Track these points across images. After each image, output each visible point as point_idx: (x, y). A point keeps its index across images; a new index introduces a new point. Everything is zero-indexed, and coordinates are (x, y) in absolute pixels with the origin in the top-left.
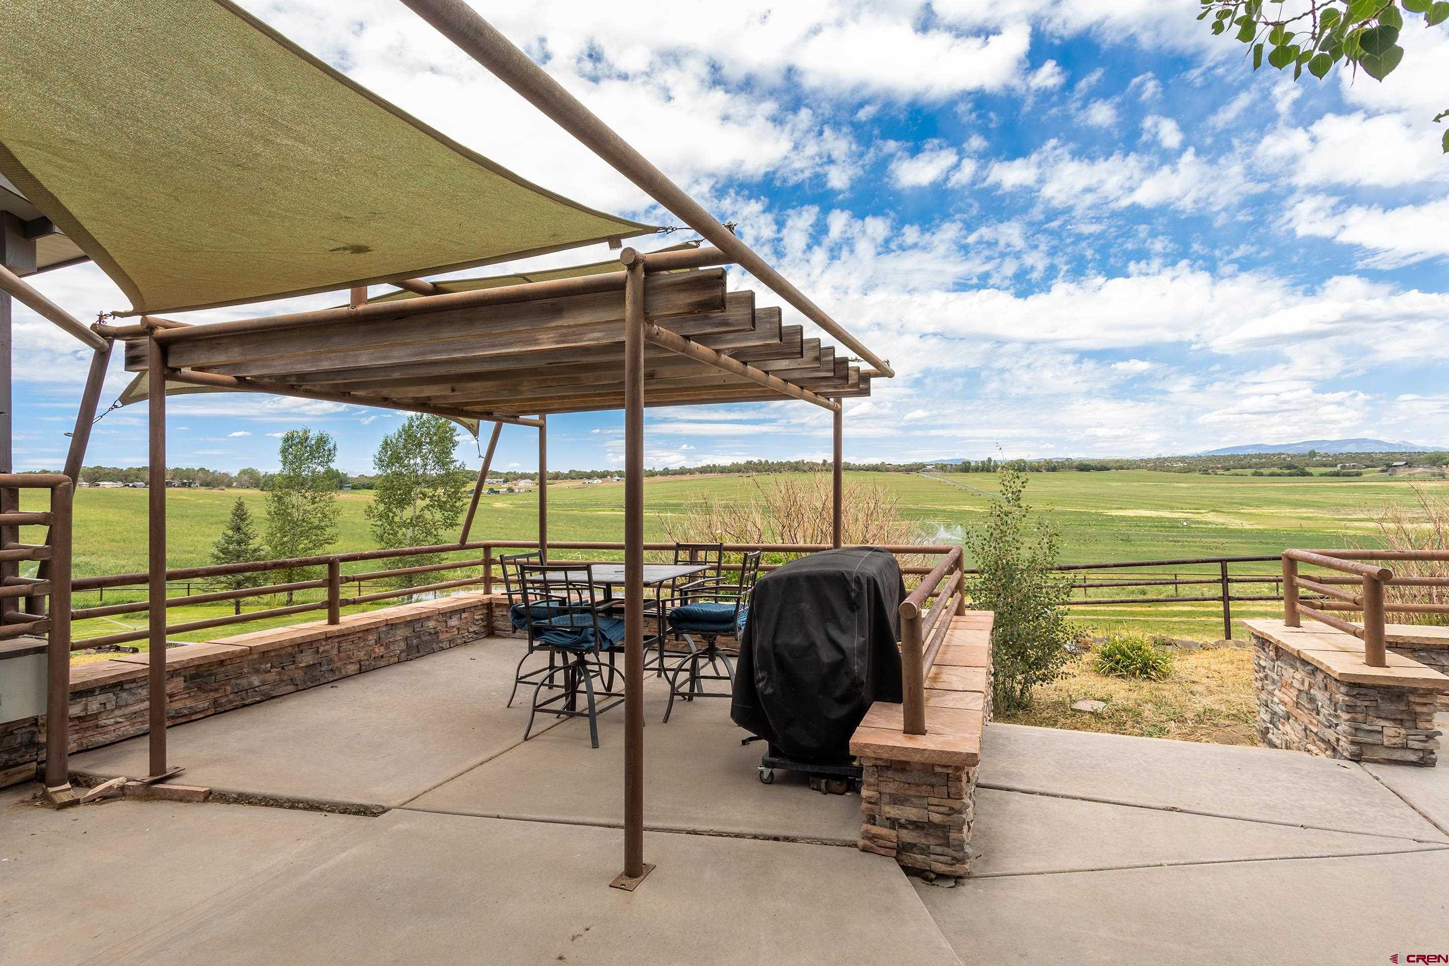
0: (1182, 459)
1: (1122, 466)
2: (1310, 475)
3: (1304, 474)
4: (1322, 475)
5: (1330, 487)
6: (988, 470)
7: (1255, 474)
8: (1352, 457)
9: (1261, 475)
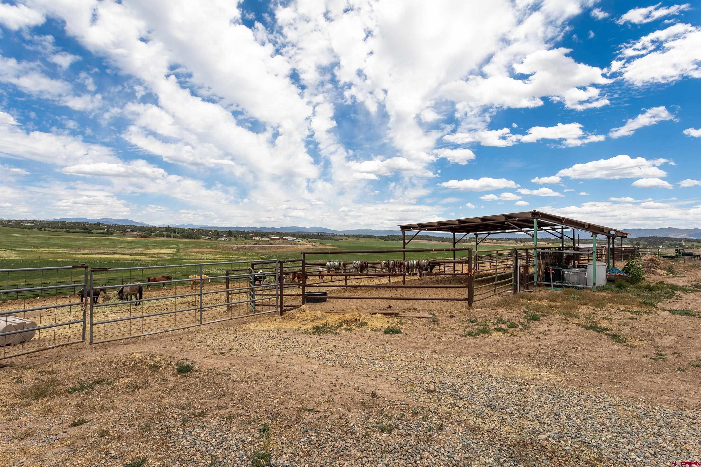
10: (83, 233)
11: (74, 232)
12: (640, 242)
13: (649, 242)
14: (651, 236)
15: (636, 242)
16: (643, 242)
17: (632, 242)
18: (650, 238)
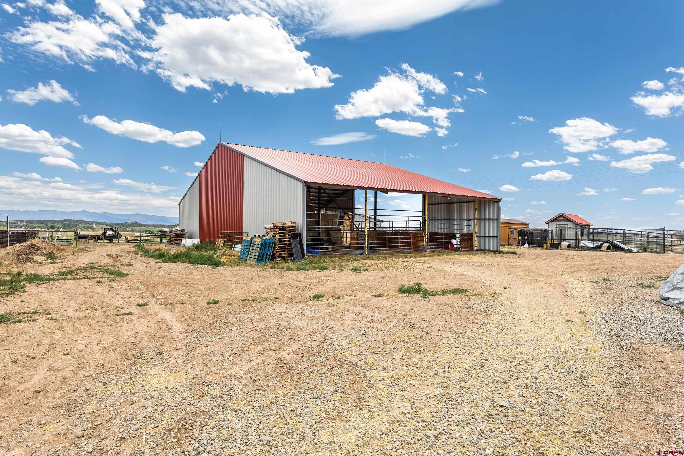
12: (55, 225)
13: (64, 225)
14: (66, 218)
15: (51, 224)
16: (58, 225)
17: (46, 225)
18: (65, 220)
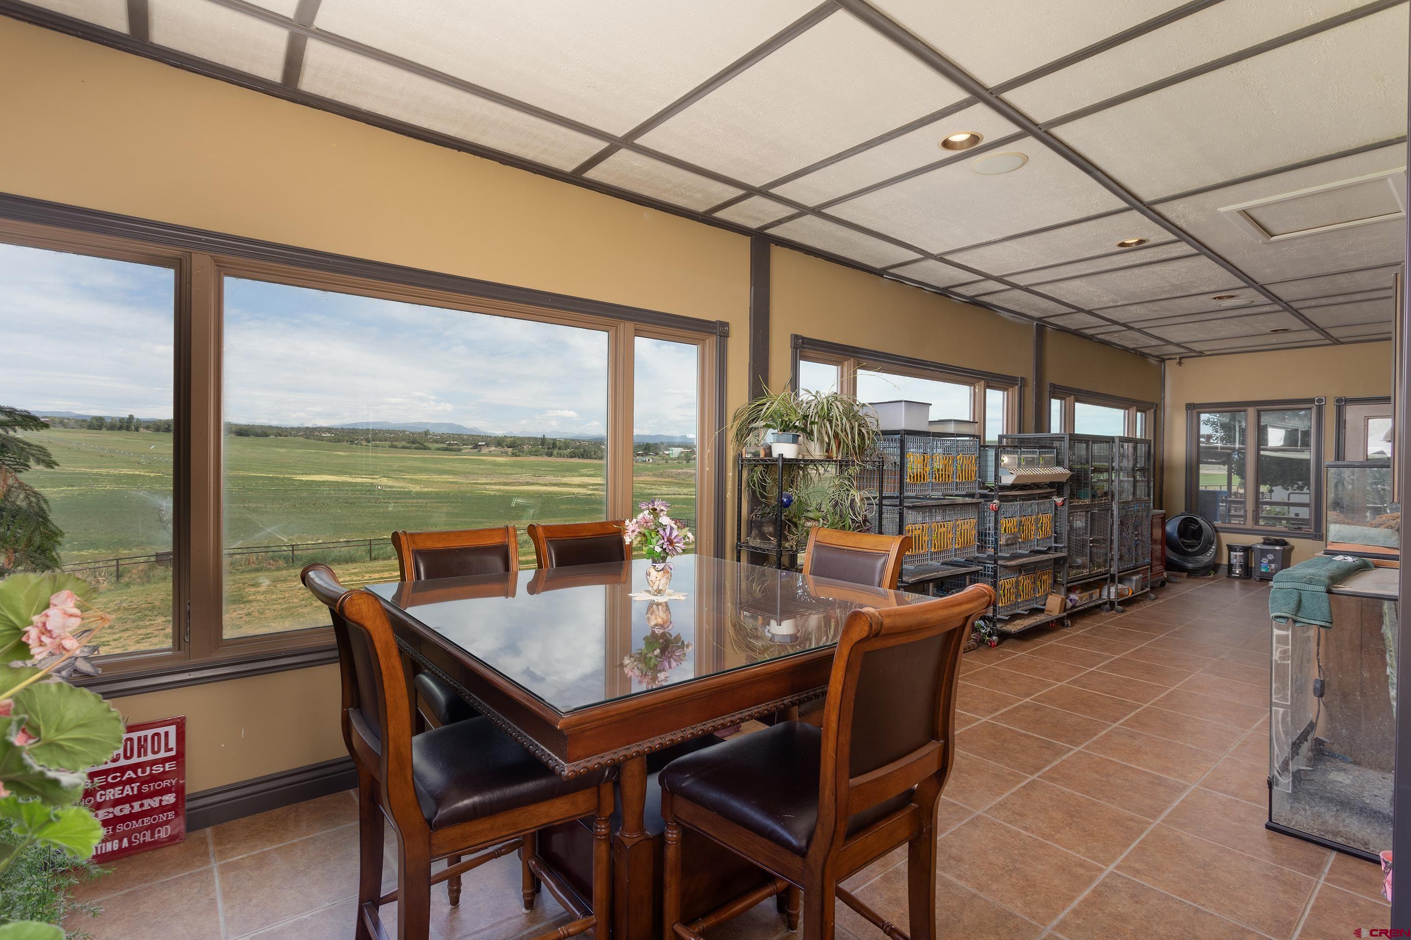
0: (329, 430)
1: (281, 432)
2: (429, 449)
3: (426, 448)
4: (439, 449)
5: (448, 459)
6: (128, 429)
7: (392, 446)
8: (453, 437)
9: (396, 447)
10: (416, 448)
11: (403, 448)
